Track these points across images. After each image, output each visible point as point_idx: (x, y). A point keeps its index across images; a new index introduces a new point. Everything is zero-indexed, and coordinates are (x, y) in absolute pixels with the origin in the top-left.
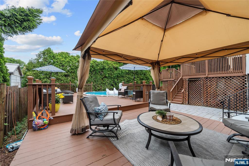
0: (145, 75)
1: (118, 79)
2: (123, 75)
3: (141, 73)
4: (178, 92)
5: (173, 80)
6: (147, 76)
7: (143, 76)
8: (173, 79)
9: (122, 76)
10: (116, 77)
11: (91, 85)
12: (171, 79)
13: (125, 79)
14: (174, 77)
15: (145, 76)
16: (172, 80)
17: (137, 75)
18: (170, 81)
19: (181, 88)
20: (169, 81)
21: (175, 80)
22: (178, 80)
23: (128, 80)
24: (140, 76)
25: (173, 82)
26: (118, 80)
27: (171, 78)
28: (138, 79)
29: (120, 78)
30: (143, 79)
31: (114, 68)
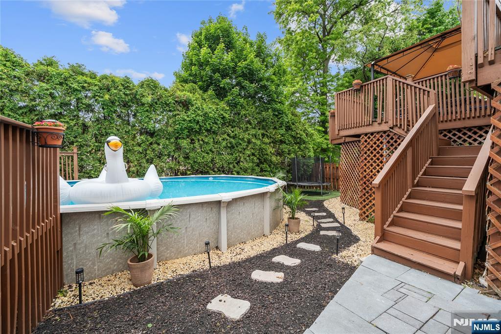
0: (291, 129)
1: (192, 140)
2: (211, 128)
3: (278, 125)
4: (418, 185)
5: (385, 132)
6: (297, 133)
7: (283, 131)
8: (384, 127)
9: (207, 130)
10: (186, 132)
11: (72, 157)
12: (376, 128)
13: (220, 139)
14: (390, 117)
15: (290, 132)
16: (378, 133)
17: (264, 128)
18: (372, 134)
19: (431, 164)
20: (366, 135)
21: (397, 130)
22: (413, 131)
23: (231, 143)
24: (271, 130)
25: (385, 141)
26: (193, 143)
27: (376, 124)
28: (266, 140)
29: (200, 137)
30: (285, 142)
31: (176, 101)
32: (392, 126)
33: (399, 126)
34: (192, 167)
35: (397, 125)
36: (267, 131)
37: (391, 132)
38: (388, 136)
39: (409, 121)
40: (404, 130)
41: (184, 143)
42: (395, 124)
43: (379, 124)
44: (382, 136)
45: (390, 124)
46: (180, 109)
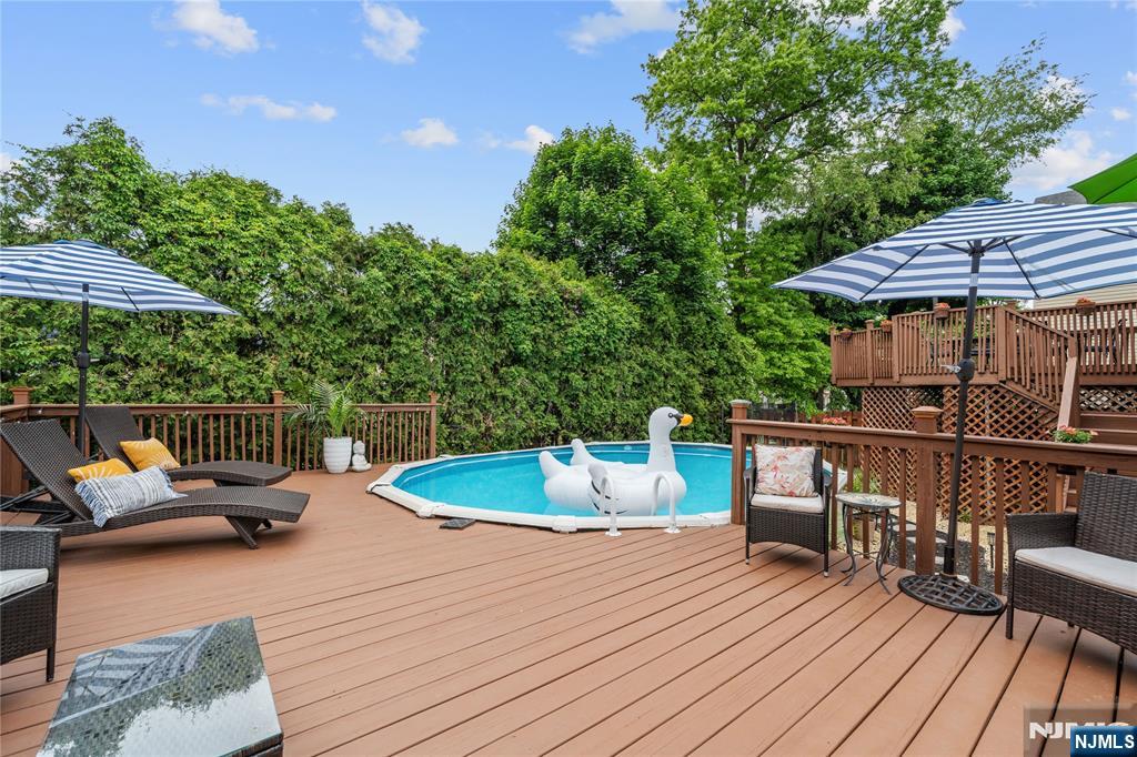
1: (586, 373)
2: (617, 350)
8: (990, 379)
9: (609, 354)
14: (1002, 366)
16: (977, 386)
21: (1012, 386)
31: (565, 300)
32: (1004, 379)
33: (1016, 380)
34: (580, 422)
35: (1013, 379)
36: (692, 353)
37: (1001, 387)
38: (996, 392)
39: (1034, 375)
40: (1025, 386)
41: (576, 379)
42: (1009, 376)
43: (980, 373)
44: (983, 392)
45: (1002, 376)
46: (572, 314)
